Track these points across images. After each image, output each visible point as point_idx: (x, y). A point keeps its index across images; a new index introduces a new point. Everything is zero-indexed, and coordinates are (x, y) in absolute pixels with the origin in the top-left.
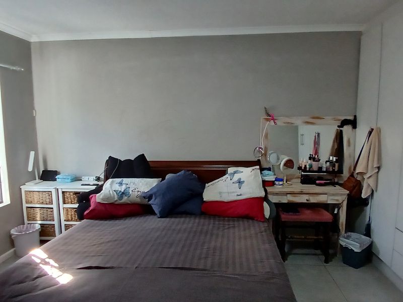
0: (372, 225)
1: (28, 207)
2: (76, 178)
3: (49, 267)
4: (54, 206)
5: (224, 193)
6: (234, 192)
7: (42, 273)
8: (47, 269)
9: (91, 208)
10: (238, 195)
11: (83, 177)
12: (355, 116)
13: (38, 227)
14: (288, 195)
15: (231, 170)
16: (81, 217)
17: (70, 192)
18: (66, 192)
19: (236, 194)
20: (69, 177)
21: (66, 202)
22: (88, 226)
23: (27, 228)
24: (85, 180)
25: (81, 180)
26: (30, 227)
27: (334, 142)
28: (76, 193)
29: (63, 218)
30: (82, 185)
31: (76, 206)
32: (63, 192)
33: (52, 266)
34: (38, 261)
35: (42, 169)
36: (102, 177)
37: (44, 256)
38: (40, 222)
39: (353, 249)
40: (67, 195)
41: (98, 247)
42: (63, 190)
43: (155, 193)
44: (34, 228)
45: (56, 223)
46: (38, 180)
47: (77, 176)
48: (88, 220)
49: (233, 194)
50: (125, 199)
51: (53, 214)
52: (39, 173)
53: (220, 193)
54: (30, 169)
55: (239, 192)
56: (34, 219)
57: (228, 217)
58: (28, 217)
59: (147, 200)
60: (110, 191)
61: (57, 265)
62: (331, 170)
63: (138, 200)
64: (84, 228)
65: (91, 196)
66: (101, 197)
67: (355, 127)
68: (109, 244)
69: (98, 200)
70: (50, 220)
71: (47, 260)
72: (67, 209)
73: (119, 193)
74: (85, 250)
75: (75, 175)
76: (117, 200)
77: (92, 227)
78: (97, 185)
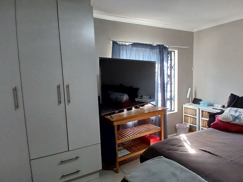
1: (185, 115)
2: (210, 104)
3: (187, 144)
4: (197, 117)
7: (183, 145)
8: (185, 144)
9: (215, 122)
11: (215, 104)
13: (188, 126)
16: (209, 126)
17: (206, 112)
18: (204, 111)
20: (207, 103)
21: (203, 116)
22: (212, 131)
23: (183, 125)
24: (216, 106)
25: (213, 106)
26: (185, 126)
28: (209, 113)
29: (201, 125)
30: (213, 109)
31: (207, 119)
32: (202, 111)
33: (188, 144)
34: (183, 140)
35: (194, 97)
36: (226, 105)
37: (186, 138)
38: (189, 124)
40: (204, 113)
41: (213, 143)
42: (202, 110)
44: (187, 126)
45: (197, 126)
46: (191, 103)
47: (211, 103)
48: (212, 128)
51: (196, 121)
52: (192, 100)
54: (188, 97)
56: (187, 122)
58: (184, 120)
61: (190, 144)
64: (209, 132)
65: (216, 115)
66: (222, 117)
68: (221, 144)
69: (220, 119)
70: (194, 124)
71: (186, 141)
72: (203, 120)
73: (234, 117)
74: (205, 142)
75: (210, 103)
76: (231, 121)
77: (214, 132)
78: (222, 110)
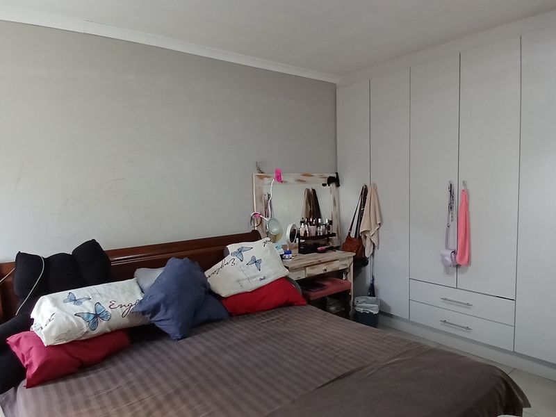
0: (376, 284)
5: (243, 280)
6: (255, 277)
10: (261, 279)
12: (337, 173)
14: (307, 268)
15: (232, 248)
19: (258, 278)
27: (307, 203)
39: (371, 311)
43: (164, 301)
49: (255, 279)
50: (102, 326)
53: (238, 281)
55: (262, 274)
57: (264, 311)
59: (150, 315)
60: (67, 318)
62: (327, 233)
63: (126, 321)
65: (12, 339)
66: (53, 333)
67: (338, 185)
69: (49, 342)
73: (88, 317)
76: (87, 332)
